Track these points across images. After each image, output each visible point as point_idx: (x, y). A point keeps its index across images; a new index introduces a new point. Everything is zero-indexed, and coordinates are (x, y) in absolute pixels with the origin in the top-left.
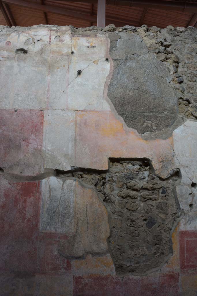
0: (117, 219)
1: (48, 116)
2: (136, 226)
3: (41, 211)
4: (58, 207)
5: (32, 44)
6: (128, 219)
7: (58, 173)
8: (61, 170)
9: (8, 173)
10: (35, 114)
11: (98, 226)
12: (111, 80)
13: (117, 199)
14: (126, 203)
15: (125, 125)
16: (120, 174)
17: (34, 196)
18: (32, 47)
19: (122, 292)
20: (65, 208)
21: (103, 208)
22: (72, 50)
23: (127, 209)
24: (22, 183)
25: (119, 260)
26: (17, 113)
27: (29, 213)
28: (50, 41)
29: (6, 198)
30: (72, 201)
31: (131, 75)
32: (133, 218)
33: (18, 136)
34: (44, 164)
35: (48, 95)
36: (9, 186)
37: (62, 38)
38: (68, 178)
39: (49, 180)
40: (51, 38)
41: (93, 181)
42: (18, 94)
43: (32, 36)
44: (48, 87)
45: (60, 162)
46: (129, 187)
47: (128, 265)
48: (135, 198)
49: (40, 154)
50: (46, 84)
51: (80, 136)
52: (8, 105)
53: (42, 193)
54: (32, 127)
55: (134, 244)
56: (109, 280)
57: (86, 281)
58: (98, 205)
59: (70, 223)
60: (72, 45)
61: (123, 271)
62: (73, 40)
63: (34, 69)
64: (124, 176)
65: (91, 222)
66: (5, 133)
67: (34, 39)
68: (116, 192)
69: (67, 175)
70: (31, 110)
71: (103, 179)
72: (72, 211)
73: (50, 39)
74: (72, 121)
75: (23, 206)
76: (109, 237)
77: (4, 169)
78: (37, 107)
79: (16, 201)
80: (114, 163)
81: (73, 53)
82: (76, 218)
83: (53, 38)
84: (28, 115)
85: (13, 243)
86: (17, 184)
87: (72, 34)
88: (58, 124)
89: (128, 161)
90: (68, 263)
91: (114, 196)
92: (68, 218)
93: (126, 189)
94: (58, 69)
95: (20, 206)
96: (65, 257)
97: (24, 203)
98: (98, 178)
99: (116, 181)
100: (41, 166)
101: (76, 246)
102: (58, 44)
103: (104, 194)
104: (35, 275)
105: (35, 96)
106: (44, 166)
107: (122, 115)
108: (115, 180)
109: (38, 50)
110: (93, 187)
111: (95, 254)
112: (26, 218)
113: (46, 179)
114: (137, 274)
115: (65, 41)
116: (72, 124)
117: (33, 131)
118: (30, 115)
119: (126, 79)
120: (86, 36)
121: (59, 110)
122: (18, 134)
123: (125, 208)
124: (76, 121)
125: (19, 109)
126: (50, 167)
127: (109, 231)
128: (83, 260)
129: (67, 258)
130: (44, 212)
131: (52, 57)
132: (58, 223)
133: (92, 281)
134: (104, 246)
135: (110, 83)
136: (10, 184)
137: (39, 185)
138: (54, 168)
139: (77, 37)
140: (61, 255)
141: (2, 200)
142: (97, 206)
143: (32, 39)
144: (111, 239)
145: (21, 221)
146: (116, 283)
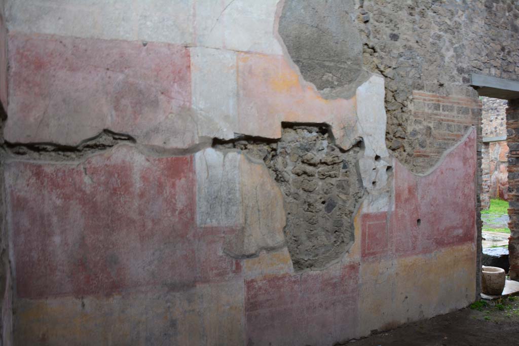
0: (293, 202)
1: (196, 58)
2: (314, 211)
3: (197, 198)
4: (219, 191)
6: (305, 202)
7: (217, 142)
8: (221, 138)
9: (144, 144)
10: (177, 52)
11: (272, 213)
12: (283, 10)
13: (291, 177)
14: (302, 181)
15: (301, 77)
16: (295, 144)
17: (186, 177)
19: (301, 292)
20: (229, 192)
21: (277, 189)
23: (303, 189)
24: (167, 158)
25: (295, 255)
26: (147, 48)
27: (181, 202)
29: (144, 181)
30: (237, 182)
31: (309, 5)
32: (311, 201)
33: (152, 86)
34: (197, 130)
35: (194, 23)
36: (147, 164)
38: (229, 149)
39: (205, 154)
41: (261, 153)
42: (145, 16)
45: (219, 127)
46: (306, 161)
47: (306, 259)
48: (312, 176)
49: (190, 115)
50: (190, 4)
51: (244, 89)
52: (129, 34)
53: (197, 172)
54: (173, 72)
55: (312, 233)
56: (286, 280)
57: (260, 284)
58: (271, 186)
59: (237, 212)
61: (300, 267)
64: (299, 146)
65: (263, 208)
66: (131, 80)
68: (290, 168)
69: (227, 146)
70: (169, 45)
71: (272, 151)
72: (238, 195)
74: (231, 66)
75: (170, 192)
76: (285, 227)
77: (136, 138)
78: (179, 42)
79: (161, 186)
80: (286, 129)
82: (244, 204)
84: (166, 53)
85: (162, 247)
86: (159, 160)
88: (212, 70)
89: (303, 127)
90: (238, 264)
91: (287, 173)
92: (233, 205)
93: (301, 163)
95: (166, 192)
96: (234, 257)
97: (172, 188)
98: (267, 150)
99: (290, 153)
100: (193, 133)
101: (246, 241)
103: (276, 171)
104: (195, 286)
105: (174, 22)
106: (198, 133)
107: (297, 62)
108: (288, 152)
110: (262, 161)
111: (270, 249)
112: (177, 210)
113: (201, 151)
114: (316, 269)
116: (232, 71)
117: (175, 79)
118: (169, 52)
119: (302, 10)
121: (211, 48)
122: (153, 83)
123: (301, 189)
124: (238, 67)
125: (150, 41)
126: (207, 135)
127: (284, 218)
128: (256, 259)
129: (236, 258)
130: (201, 200)
132: (221, 212)
133: (267, 283)
134: (280, 238)
135: (282, 14)
136: (149, 161)
137: (191, 160)
138: (212, 136)
140: (228, 255)
141: (138, 186)
142: (269, 187)
144: (286, 228)
145: (169, 214)
146: (295, 282)
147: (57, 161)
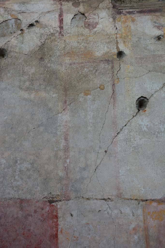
1: (69, 218)
5: (15, 35)
10: (35, 212)
18: (16, 42)
22: (118, 48)
28: (61, 28)
35: (66, 162)
37: (92, 18)
40: (62, 19)
43: (13, 13)
44: (66, 139)
50: (59, 133)
60: (118, 36)
62: (120, 23)
63: (26, 95)
67: (19, 21)
70: (22, 201)
73: (61, 21)
74: (134, 229)
81: (120, 54)
83: (68, 18)
84: (15, 216)
87: (114, 7)
88: (97, 238)
94: (86, 94)
102: (82, 35)
105: (32, 164)
109: (31, 49)
115: (99, 26)
116: (136, 237)
118: (20, 214)
120: (150, 11)
121: (96, 199)
124: (146, 229)
131: (71, 64)
139: (128, 15)
143: (16, 22)
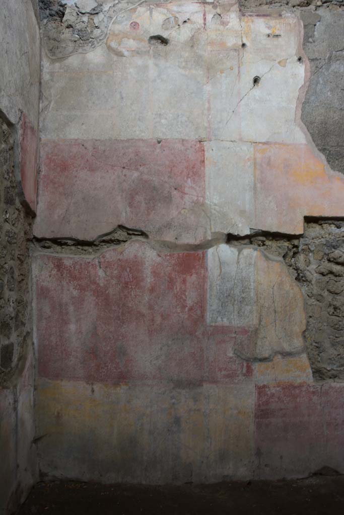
0: (316, 305)
1: (211, 152)
2: (340, 315)
3: (208, 295)
4: (232, 289)
5: (175, 29)
6: (330, 305)
7: (231, 238)
8: (236, 234)
9: (156, 239)
10: (191, 147)
11: (290, 315)
12: (306, 94)
13: (314, 277)
14: (328, 282)
15: (328, 167)
16: (320, 240)
17: (197, 273)
18: (175, 34)
19: (321, 405)
20: (243, 290)
21: (296, 289)
22: (242, 41)
23: (328, 290)
24: (178, 254)
25: (316, 363)
26: (162, 145)
27: (191, 298)
28: (205, 24)
29: (154, 277)
30: (252, 280)
31: (337, 87)
32: (338, 304)
33: (166, 182)
34: (210, 225)
35: (209, 117)
36: (159, 259)
37: (225, 18)
38: (245, 246)
39: (218, 250)
40: (205, 18)
41: (280, 250)
42: (160, 114)
43: (173, 13)
44: (209, 103)
45: (233, 223)
46: (332, 259)
47: (328, 369)
48: (339, 276)
49: (203, 210)
50: (204, 99)
51: (262, 182)
52: (145, 132)
53: (209, 269)
54: (187, 168)
55: (338, 340)
56: (304, 389)
57: (273, 391)
58: (290, 286)
59: (251, 312)
60: (242, 32)
61: (321, 377)
62: (244, 23)
63: (183, 72)
64: (325, 243)
65: (280, 310)
66: (145, 177)
67: (177, 19)
68: (313, 267)
69: (243, 242)
70: (183, 140)
71: (293, 248)
72: (252, 294)
73: (205, 19)
74: (248, 159)
75: (181, 288)
76: (304, 331)
77: (148, 233)
78: (193, 137)
79: (171, 281)
80: (310, 224)
81: (244, 45)
82: (259, 304)
83: (209, 17)
84: (180, 149)
85: (170, 342)
86: (170, 255)
87: (240, 10)
88: (227, 163)
89: (330, 222)
90: (249, 367)
91: (310, 272)
92: (247, 305)
93: (327, 262)
94: (221, 73)
95: (176, 288)
96: (244, 359)
97: (182, 284)
98: (288, 247)
99: (313, 250)
100: (206, 229)
101: (259, 343)
102: (219, 30)
103: (297, 269)
104: (202, 385)
105: (188, 118)
106: (211, 229)
107: (323, 150)
108: (312, 249)
109: (186, 39)
110: (281, 259)
111: (286, 354)
112: (187, 306)
113: (214, 247)
114: (340, 381)
115: (230, 24)
116: (249, 163)
117: (189, 174)
118: (183, 148)
119: (329, 93)
120: (264, 15)
121: (227, 141)
122: (166, 179)
123: (326, 290)
124: (255, 159)
125: (165, 138)
126: (220, 230)
127: (304, 322)
128: (270, 363)
129: (247, 361)
130: (213, 297)
131: (211, 51)
132: (234, 312)
133: (281, 390)
134: (298, 343)
135: (305, 99)
136: (160, 256)
137: (203, 257)
138: (226, 232)
139: (249, 18)
140: (238, 356)
141: (149, 281)
142: (287, 287)
143: (175, 19)
144: (307, 333)
145: (179, 310)
146: (314, 393)
147: (75, 255)
